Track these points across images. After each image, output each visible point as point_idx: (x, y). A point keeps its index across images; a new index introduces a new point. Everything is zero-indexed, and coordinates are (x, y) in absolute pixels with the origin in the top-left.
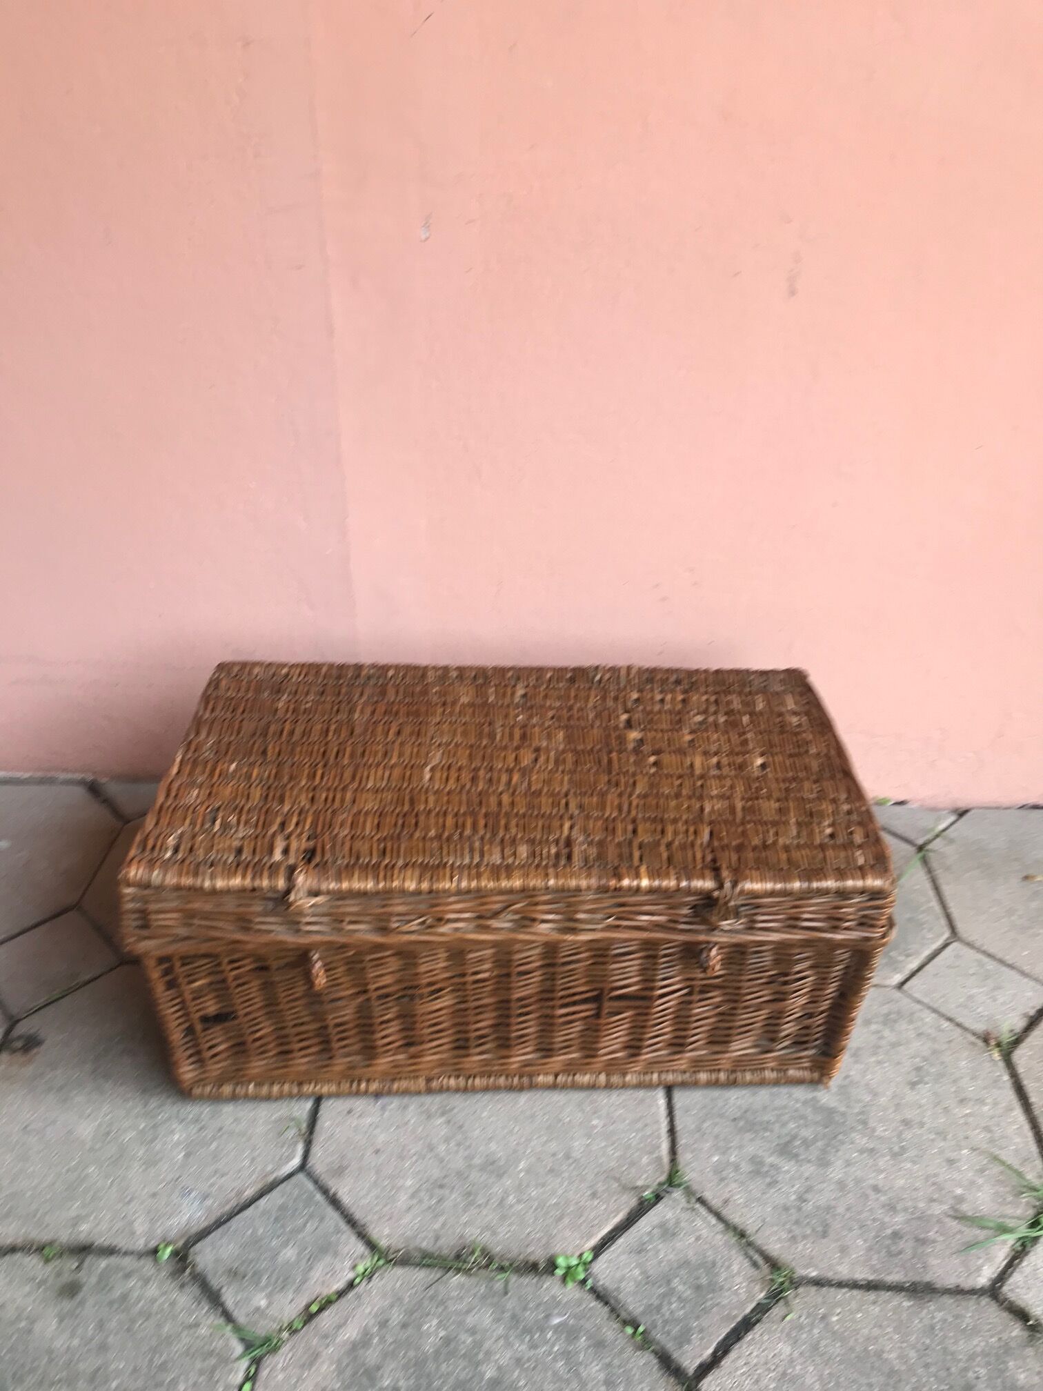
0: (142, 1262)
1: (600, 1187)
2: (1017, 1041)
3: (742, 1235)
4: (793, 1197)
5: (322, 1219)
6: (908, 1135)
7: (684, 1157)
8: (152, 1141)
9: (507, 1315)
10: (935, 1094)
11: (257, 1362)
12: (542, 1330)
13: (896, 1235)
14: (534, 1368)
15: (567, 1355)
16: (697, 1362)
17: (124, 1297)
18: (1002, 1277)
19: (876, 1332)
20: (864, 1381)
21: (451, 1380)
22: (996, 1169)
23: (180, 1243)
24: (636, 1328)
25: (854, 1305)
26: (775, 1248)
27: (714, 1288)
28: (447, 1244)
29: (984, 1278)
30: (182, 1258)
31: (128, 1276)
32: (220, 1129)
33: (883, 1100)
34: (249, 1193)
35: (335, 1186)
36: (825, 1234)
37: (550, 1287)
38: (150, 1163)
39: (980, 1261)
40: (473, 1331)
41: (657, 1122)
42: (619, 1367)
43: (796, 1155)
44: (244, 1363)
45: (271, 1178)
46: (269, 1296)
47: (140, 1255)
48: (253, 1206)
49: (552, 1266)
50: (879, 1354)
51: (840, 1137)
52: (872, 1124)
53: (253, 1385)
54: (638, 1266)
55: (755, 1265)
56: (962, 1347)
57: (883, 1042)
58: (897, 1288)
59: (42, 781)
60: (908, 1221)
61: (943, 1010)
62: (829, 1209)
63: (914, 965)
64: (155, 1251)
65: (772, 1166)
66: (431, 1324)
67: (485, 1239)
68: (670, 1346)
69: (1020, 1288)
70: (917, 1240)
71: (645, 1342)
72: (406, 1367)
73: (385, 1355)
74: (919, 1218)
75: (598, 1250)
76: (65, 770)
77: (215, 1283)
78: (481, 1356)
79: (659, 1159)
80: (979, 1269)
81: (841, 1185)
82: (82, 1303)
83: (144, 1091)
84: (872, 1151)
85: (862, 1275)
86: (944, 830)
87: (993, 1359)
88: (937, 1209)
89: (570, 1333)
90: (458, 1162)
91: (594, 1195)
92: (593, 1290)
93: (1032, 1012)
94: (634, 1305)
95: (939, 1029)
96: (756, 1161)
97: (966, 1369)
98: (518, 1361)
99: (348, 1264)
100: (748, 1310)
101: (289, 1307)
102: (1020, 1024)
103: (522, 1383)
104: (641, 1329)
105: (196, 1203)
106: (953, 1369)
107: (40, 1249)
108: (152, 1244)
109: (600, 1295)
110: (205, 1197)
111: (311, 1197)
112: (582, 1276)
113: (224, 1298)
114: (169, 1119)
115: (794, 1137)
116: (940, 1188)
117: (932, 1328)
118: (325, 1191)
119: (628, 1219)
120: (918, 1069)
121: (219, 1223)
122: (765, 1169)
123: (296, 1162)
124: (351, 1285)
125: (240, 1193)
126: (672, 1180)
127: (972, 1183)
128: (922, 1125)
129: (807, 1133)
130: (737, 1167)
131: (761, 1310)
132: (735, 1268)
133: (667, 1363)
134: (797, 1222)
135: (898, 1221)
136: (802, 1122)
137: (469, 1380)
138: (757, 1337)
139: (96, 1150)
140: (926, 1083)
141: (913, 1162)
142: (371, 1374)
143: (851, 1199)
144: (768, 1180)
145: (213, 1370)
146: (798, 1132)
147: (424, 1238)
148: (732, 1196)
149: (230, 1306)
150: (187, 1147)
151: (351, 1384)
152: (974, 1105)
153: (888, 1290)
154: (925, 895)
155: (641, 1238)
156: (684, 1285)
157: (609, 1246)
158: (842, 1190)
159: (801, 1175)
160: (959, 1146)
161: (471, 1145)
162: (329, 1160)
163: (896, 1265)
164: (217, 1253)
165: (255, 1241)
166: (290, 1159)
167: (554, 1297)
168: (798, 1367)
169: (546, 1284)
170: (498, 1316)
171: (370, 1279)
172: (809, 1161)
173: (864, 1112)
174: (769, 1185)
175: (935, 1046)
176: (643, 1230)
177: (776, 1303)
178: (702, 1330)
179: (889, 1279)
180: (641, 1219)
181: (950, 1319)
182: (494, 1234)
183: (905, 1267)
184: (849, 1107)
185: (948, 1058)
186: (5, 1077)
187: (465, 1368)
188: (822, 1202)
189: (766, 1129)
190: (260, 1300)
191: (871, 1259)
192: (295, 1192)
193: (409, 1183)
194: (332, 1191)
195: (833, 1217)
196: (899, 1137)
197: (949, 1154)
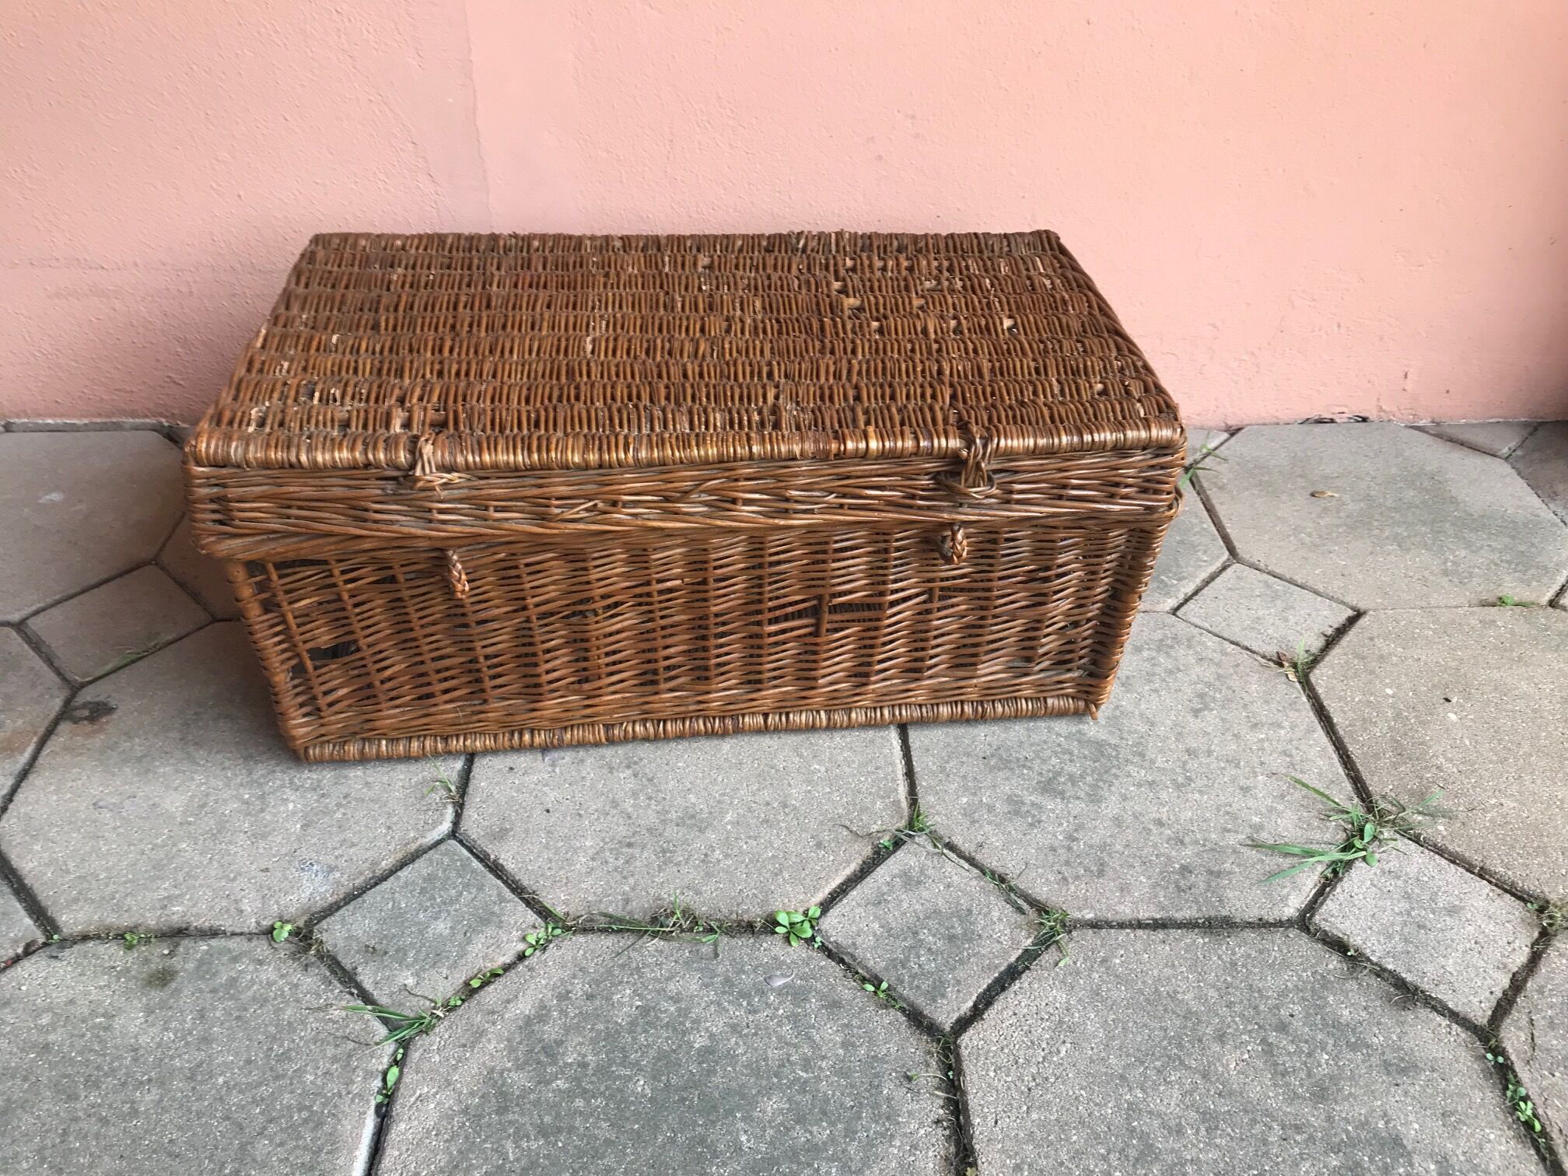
0: (255, 942)
1: (826, 836)
2: (1315, 661)
3: (1002, 880)
4: (1061, 837)
5: (480, 889)
6: (1193, 765)
7: (926, 800)
8: (262, 810)
9: (718, 979)
10: (1223, 720)
11: (405, 1044)
12: (763, 993)
13: (1186, 870)
14: (756, 1034)
15: (794, 1018)
16: (955, 1016)
17: (233, 981)
18: (1313, 906)
19: (1168, 971)
20: (1155, 1024)
21: (652, 1053)
22: (1298, 794)
23: (301, 923)
24: (877, 987)
25: (1139, 946)
26: (1041, 891)
27: (970, 936)
28: (639, 907)
29: (1291, 908)
30: (304, 936)
31: (235, 959)
32: (346, 797)
33: (1161, 730)
34: (386, 864)
35: (493, 851)
36: (1101, 873)
37: (771, 947)
38: (259, 835)
39: (1285, 891)
40: (676, 999)
41: (892, 764)
42: (860, 1028)
43: (1062, 792)
44: (389, 1047)
45: (413, 847)
46: (417, 974)
47: (251, 936)
48: (392, 878)
49: (771, 923)
50: (1173, 996)
51: (1114, 771)
52: (1150, 755)
53: (401, 1072)
54: (876, 917)
55: (1020, 910)
56: (1271, 983)
57: (1158, 670)
58: (1190, 925)
59: (103, 428)
60: (1198, 854)
61: (1225, 633)
62: (1103, 847)
63: (1190, 588)
64: (269, 932)
65: (1033, 804)
66: (623, 994)
67: (688, 899)
68: (921, 1002)
69: (1333, 916)
70: (1210, 872)
71: (891, 1000)
72: (594, 1041)
73: (567, 1030)
74: (1212, 850)
75: (826, 906)
76: (133, 414)
77: (347, 962)
78: (688, 1025)
79: (897, 803)
80: (1284, 899)
81: (1118, 821)
82: (178, 991)
83: (247, 758)
84: (1151, 784)
85: (1145, 913)
86: (1216, 448)
87: (1308, 995)
88: (1232, 840)
89: (798, 995)
90: (652, 818)
91: (819, 845)
92: (823, 948)
93: (1330, 631)
94: (875, 961)
95: (1224, 653)
96: (1014, 802)
97: (1277, 1007)
98: (735, 1028)
99: (516, 934)
100: (1013, 959)
101: (443, 984)
102: (1317, 644)
103: (740, 1051)
104: (884, 985)
105: (320, 876)
106: (1262, 1007)
107: (120, 936)
108: (266, 923)
109: (832, 953)
110: (331, 869)
111: (465, 866)
112: (809, 933)
113: (359, 978)
114: (283, 786)
115: (1059, 774)
116: (1234, 817)
117: (1234, 964)
118: (483, 858)
119: (862, 870)
120: (1201, 696)
121: (350, 898)
122: (1024, 809)
123: (446, 827)
124: (522, 957)
125: (375, 863)
126: (914, 822)
127: (1271, 810)
128: (1209, 753)
129: (1075, 769)
130: (991, 808)
131: (1029, 957)
132: (995, 914)
133: (917, 1020)
134: (1067, 863)
135: (1187, 854)
136: (1067, 757)
137: (674, 1051)
138: (1026, 985)
139: (190, 823)
140: (1212, 710)
141: (1201, 792)
142: (551, 1051)
143: (1130, 835)
144: (1030, 820)
145: (350, 1056)
146: (1062, 768)
147: (611, 902)
148: (988, 838)
149: (368, 985)
150: (304, 817)
151: (526, 1063)
152: (1269, 729)
153: (1179, 928)
154: (1197, 516)
155: (879, 888)
156: (934, 936)
157: (841, 900)
158: (1119, 826)
159: (1069, 813)
160: (1254, 772)
161: (664, 799)
162: (486, 823)
163: (1187, 901)
164: (349, 930)
165: (398, 916)
166: (436, 823)
167: (775, 958)
168: (1077, 1015)
169: (765, 945)
170: (706, 980)
171: (544, 949)
172: (1078, 798)
173: (1140, 743)
174: (1031, 825)
175: (1220, 671)
176: (881, 880)
177: (1046, 949)
178: (958, 982)
179: (1179, 916)
180: (878, 869)
181: (1254, 954)
182: (698, 893)
183: (1197, 903)
184: (1122, 738)
185: (1235, 682)
186: (67, 749)
187: (668, 1038)
188: (1096, 840)
189: (1024, 766)
190: (407, 978)
191: (1156, 896)
192: (446, 860)
193: (588, 844)
194: (492, 857)
195: (1110, 854)
196: (1183, 768)
197: (1243, 782)
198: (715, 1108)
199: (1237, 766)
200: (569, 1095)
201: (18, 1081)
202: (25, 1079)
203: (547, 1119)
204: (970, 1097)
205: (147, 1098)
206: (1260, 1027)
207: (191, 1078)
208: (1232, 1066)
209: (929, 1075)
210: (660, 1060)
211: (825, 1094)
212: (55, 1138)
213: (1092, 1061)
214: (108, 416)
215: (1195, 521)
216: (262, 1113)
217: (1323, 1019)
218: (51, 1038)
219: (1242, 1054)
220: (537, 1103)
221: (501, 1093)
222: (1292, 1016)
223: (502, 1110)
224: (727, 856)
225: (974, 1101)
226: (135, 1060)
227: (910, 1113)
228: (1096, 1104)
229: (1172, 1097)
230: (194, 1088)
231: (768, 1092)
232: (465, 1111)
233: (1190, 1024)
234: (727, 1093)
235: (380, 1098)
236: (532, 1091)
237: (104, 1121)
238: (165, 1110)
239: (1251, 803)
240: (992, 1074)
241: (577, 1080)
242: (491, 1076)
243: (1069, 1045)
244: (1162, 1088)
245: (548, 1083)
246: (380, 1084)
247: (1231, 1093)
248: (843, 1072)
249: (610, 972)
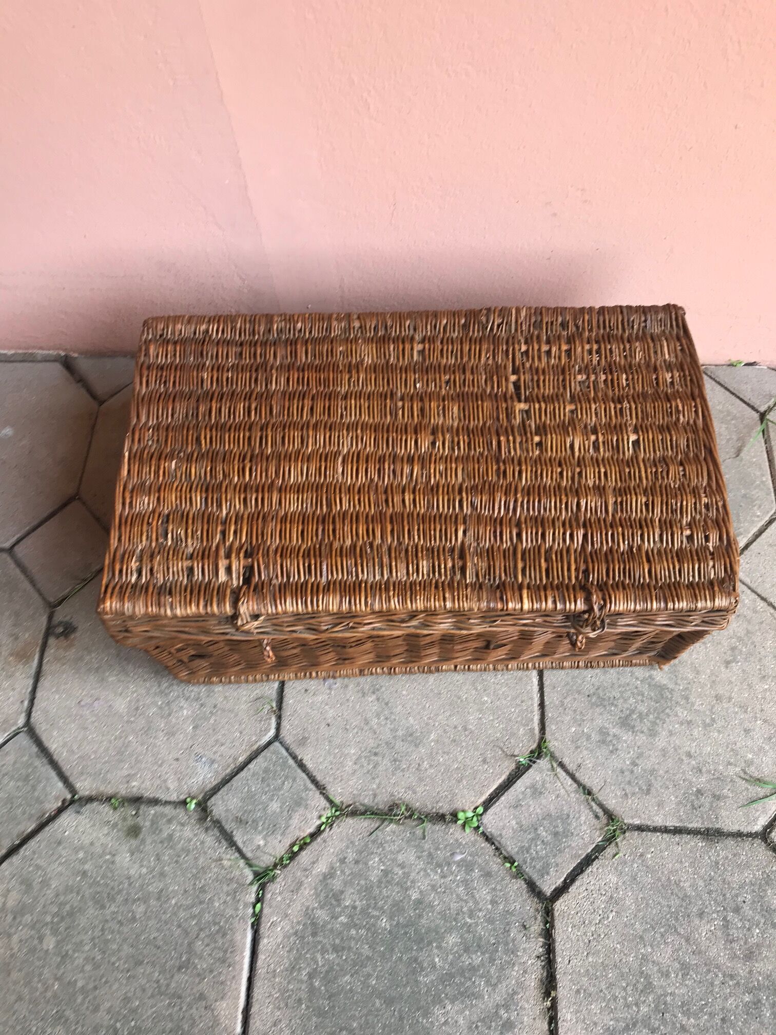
0: (177, 810)
1: (489, 755)
3: (589, 793)
4: (628, 763)
5: (294, 780)
6: (718, 708)
7: (551, 728)
8: (170, 715)
9: (425, 854)
10: (744, 671)
11: (263, 887)
12: (449, 864)
13: (699, 792)
14: (444, 892)
15: (465, 883)
16: (554, 887)
17: (170, 837)
19: (678, 866)
20: (664, 903)
21: (390, 902)
23: (200, 798)
24: (512, 863)
26: (612, 803)
27: (567, 834)
28: (382, 802)
29: (758, 827)
30: (203, 807)
31: (170, 821)
32: (215, 707)
33: (703, 678)
34: (241, 759)
35: (301, 753)
37: (454, 831)
38: (171, 734)
39: (758, 813)
40: (402, 866)
41: (532, 699)
42: (501, 890)
43: (633, 727)
44: (255, 888)
45: (255, 747)
46: (265, 838)
47: (176, 805)
48: (246, 769)
49: (455, 817)
50: (677, 884)
51: (668, 711)
52: (692, 699)
53: (262, 905)
54: (515, 817)
55: (597, 817)
56: (737, 878)
58: (696, 832)
59: (25, 360)
60: (709, 781)
61: (759, 591)
62: (653, 771)
64: (184, 803)
65: (615, 736)
66: (374, 861)
67: (408, 797)
68: (535, 877)
70: (714, 796)
71: (519, 874)
72: (359, 892)
73: (345, 883)
74: (718, 778)
75: (488, 804)
77: (227, 827)
78: (409, 884)
79: (532, 730)
80: (756, 820)
81: (664, 752)
82: (143, 841)
83: (157, 673)
84: (689, 723)
85: (671, 823)
87: (757, 888)
88: (732, 771)
89: (468, 866)
90: (387, 735)
91: (484, 761)
92: (483, 834)
94: (511, 847)
95: (755, 611)
96: (603, 732)
97: (737, 896)
98: (434, 888)
99: (316, 814)
100: (589, 850)
101: (278, 847)
103: (436, 903)
104: (516, 864)
105: (207, 767)
106: (728, 895)
107: (109, 799)
108: (182, 797)
109: (488, 838)
110: (213, 762)
111: (285, 762)
112: (476, 825)
113: (235, 839)
114: (178, 697)
115: (633, 712)
116: (736, 754)
117: (717, 863)
118: (294, 758)
119: (508, 779)
120: (733, 649)
121: (226, 781)
122: (609, 739)
123: (272, 733)
124: (319, 831)
125: (235, 759)
126: (538, 752)
127: (761, 749)
128: (730, 699)
129: (642, 708)
130: (589, 738)
131: (599, 850)
132: (583, 818)
133: (532, 887)
134: (629, 783)
135: (702, 781)
136: (640, 698)
137: (401, 901)
138: (595, 870)
139: (132, 722)
140: (738, 662)
141: (719, 732)
142: (337, 897)
143: (670, 763)
144: (611, 747)
145: (235, 892)
146: (636, 707)
147: (366, 796)
148: (584, 761)
149: (240, 844)
150: (194, 720)
151: (325, 904)
152: (772, 681)
153: (689, 834)
154: (760, 468)
155: (517, 796)
156: (546, 832)
157: (495, 802)
158: (664, 756)
159: (635, 744)
160: (756, 717)
161: (395, 720)
162: (294, 732)
163: (696, 816)
164: (226, 805)
165: (250, 796)
166: (267, 730)
167: (457, 840)
168: (621, 893)
169: (451, 830)
170: (419, 854)
171: (331, 826)
172: (642, 732)
173: (687, 689)
174: (612, 752)
175: (750, 628)
176: (519, 790)
177: (610, 844)
178: (557, 865)
179: (690, 826)
180: (518, 781)
181: (730, 856)
182: (415, 792)
183: (702, 818)
184: (676, 684)
185: (757, 638)
186: (57, 659)
187: (398, 892)
188: (649, 766)
189: (612, 704)
190: (259, 841)
191: (679, 811)
192: (274, 757)
193: (353, 751)
194: (299, 758)
195: (655, 778)
196: (711, 710)
197: (747, 725)
198: (422, 940)
199: (746, 712)
200: (348, 926)
201: (75, 894)
202: (78, 893)
203: (337, 941)
204: (557, 944)
205: (140, 909)
206: (724, 909)
207: (158, 899)
208: (703, 934)
209: (537, 927)
210: (394, 907)
211: (480, 934)
212: (97, 933)
213: (626, 926)
214: (26, 349)
215: (758, 473)
216: (196, 924)
217: (761, 905)
218: (87, 867)
219: (711, 926)
220: (332, 930)
221: (313, 923)
222: (744, 902)
223: (314, 934)
224: (431, 766)
225: (559, 947)
226: (130, 885)
227: (524, 949)
228: (625, 955)
229: (667, 952)
230: (161, 906)
231: (450, 930)
232: (296, 933)
233: (684, 904)
234: (429, 930)
235: (253, 920)
236: (329, 923)
237: (120, 923)
238: (149, 918)
239: (749, 743)
240: (570, 930)
241: (350, 916)
242: (308, 913)
243: (614, 913)
244: (662, 946)
245: (337, 918)
246: (252, 911)
247: (700, 952)
248: (490, 921)
249: (366, 845)
